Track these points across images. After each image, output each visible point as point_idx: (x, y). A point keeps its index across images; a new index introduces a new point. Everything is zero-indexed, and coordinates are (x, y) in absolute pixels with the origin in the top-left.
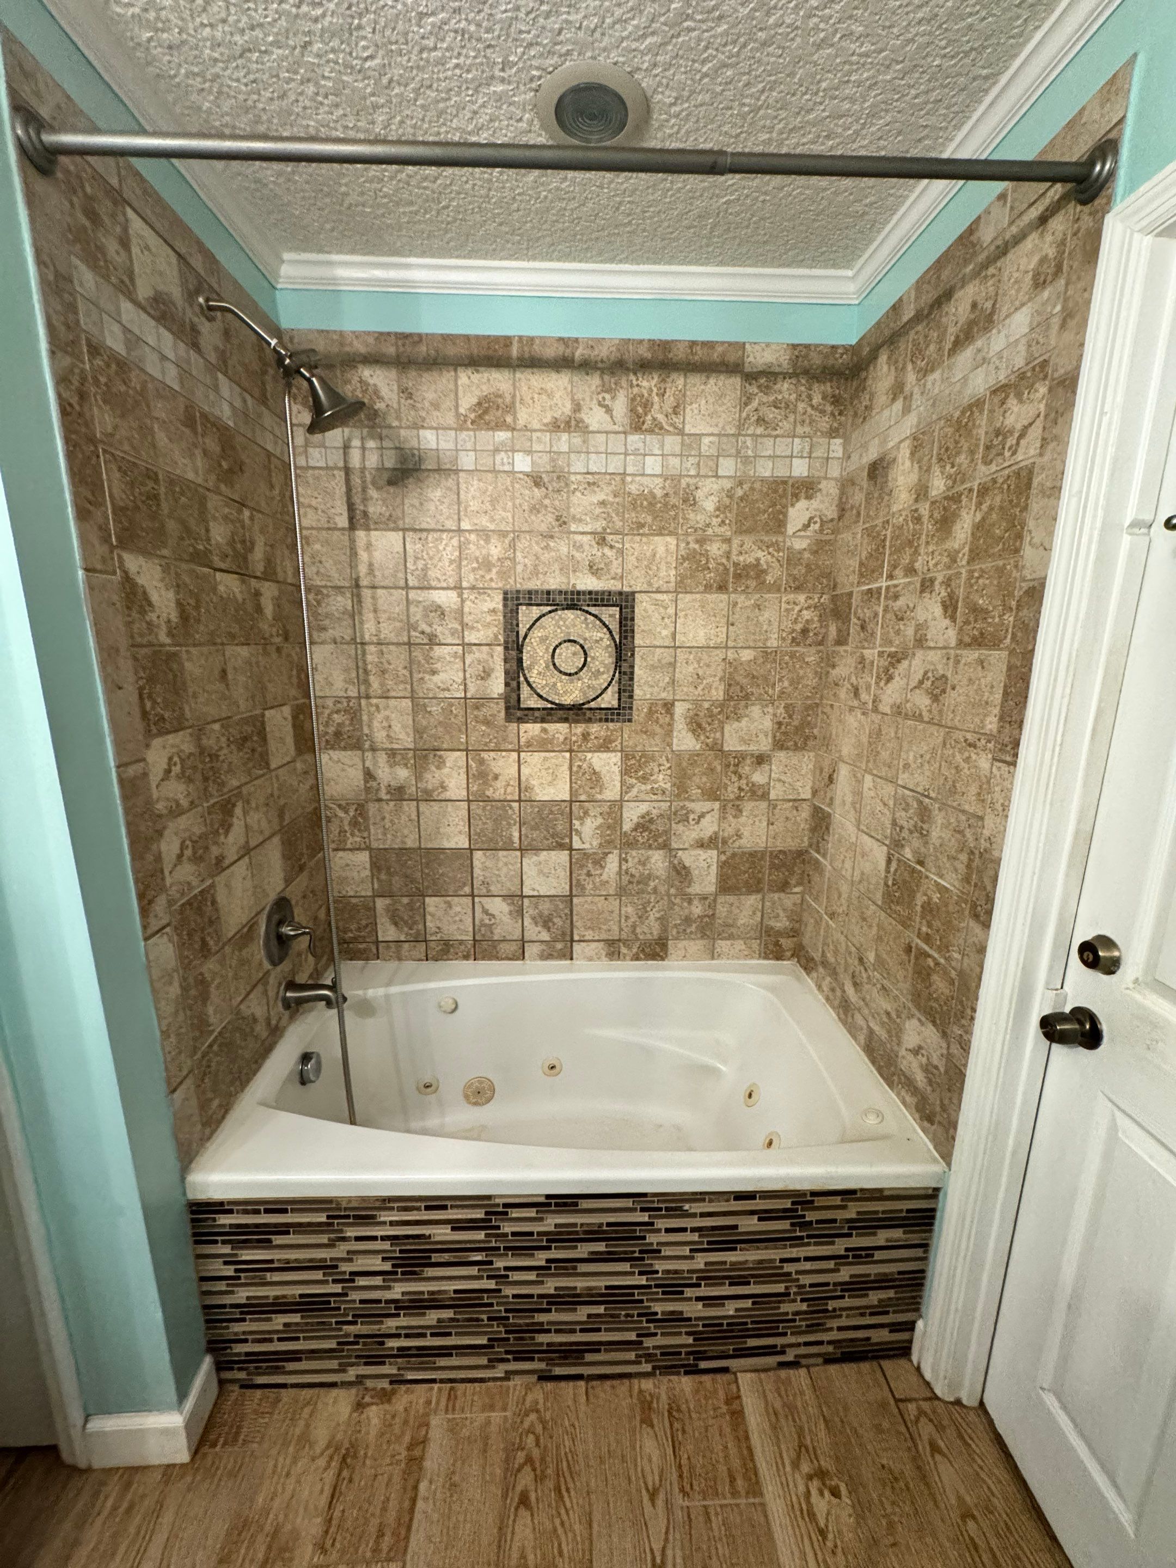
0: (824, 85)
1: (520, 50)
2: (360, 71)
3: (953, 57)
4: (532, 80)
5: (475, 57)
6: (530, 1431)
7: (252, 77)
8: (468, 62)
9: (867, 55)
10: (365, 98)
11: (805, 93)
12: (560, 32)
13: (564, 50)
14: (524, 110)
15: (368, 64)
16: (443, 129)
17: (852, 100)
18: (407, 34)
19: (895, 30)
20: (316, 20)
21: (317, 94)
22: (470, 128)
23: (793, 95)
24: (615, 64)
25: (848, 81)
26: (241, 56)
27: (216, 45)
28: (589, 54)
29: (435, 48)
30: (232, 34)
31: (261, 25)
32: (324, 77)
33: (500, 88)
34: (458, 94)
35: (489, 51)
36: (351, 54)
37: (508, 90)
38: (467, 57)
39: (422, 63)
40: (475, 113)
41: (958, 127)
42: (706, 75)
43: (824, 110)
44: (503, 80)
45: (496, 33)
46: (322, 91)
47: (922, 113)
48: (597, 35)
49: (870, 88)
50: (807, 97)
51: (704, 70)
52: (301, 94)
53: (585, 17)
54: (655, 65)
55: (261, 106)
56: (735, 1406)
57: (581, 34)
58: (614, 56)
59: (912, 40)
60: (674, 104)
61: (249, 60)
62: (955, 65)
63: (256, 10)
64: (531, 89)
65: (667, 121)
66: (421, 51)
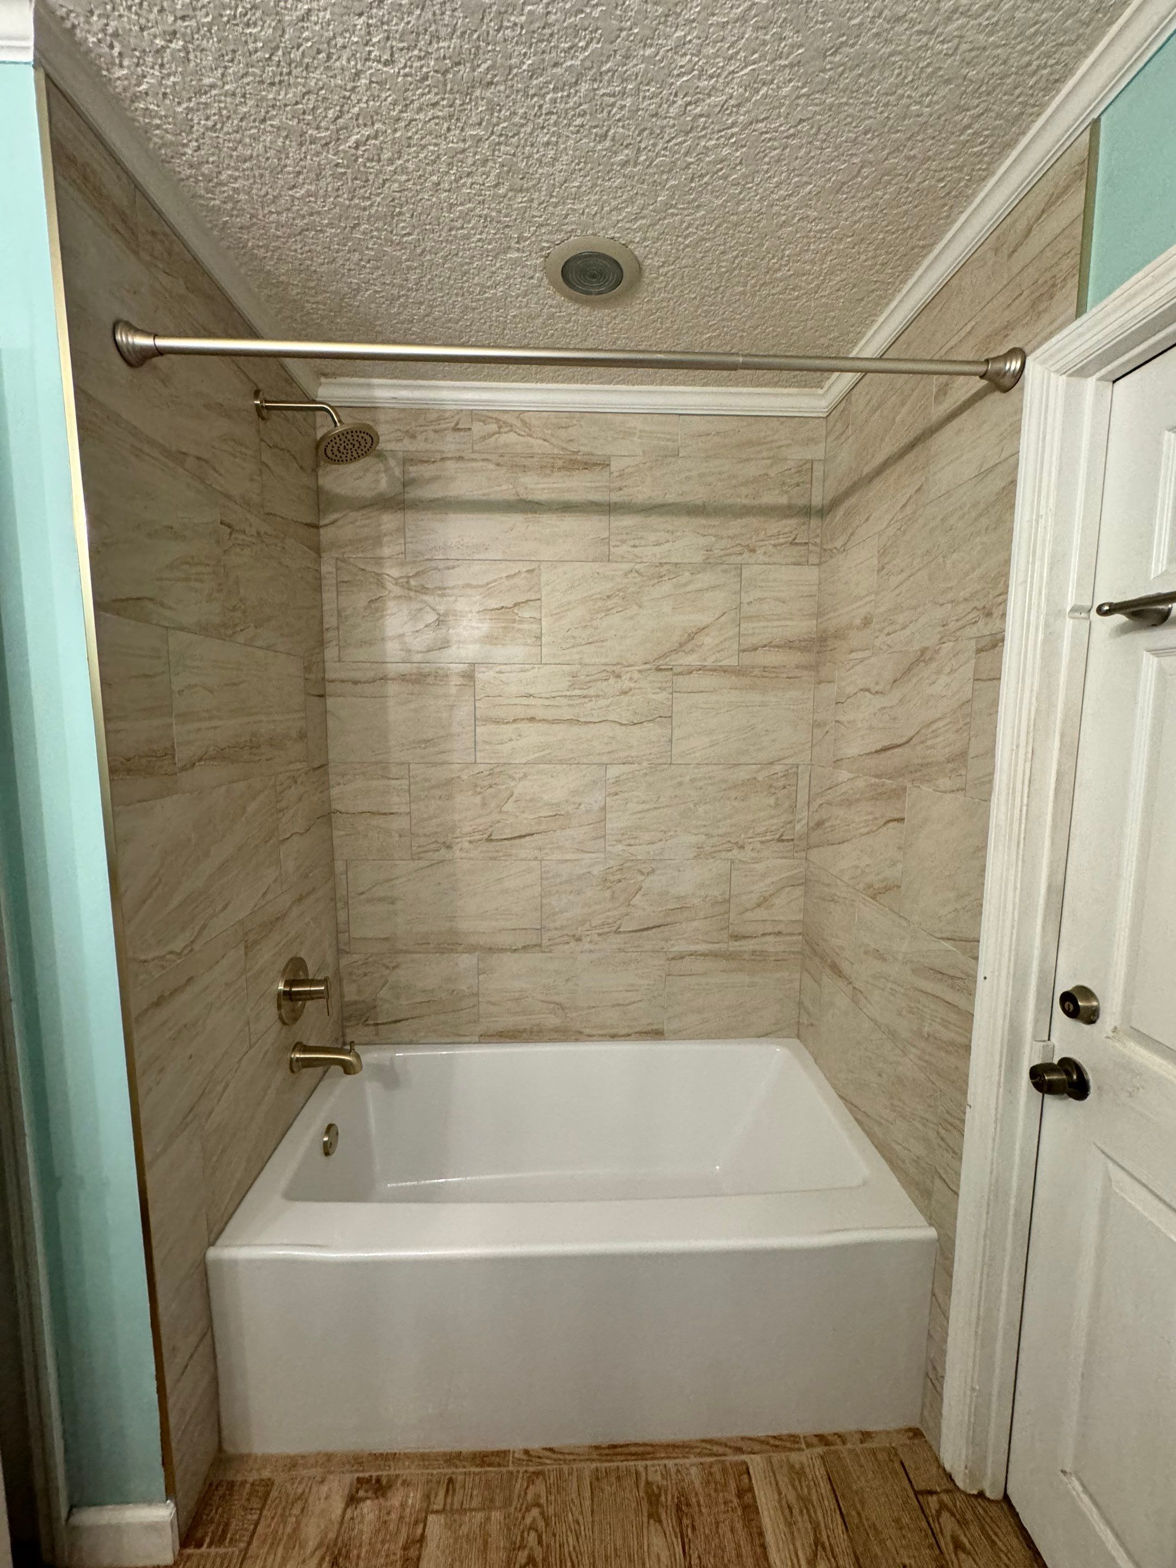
0: (787, 253)
1: (533, 229)
2: (398, 244)
3: (893, 233)
4: (542, 249)
5: (495, 234)
6: (532, 1528)
7: (307, 248)
8: (490, 237)
9: (821, 231)
10: (400, 263)
11: (773, 258)
12: (566, 216)
13: (569, 229)
14: (535, 271)
15: (405, 239)
16: (467, 285)
17: (813, 262)
18: (439, 218)
19: (844, 215)
20: (365, 209)
21: (361, 260)
22: (489, 284)
23: (762, 259)
24: (612, 238)
25: (807, 250)
26: (300, 234)
27: (279, 225)
28: (590, 232)
29: (462, 228)
30: (294, 219)
31: (319, 213)
32: (367, 248)
33: (516, 255)
34: (480, 259)
35: (507, 230)
36: (391, 232)
37: (521, 257)
38: (488, 233)
39: (450, 238)
40: (494, 273)
41: (904, 282)
42: (688, 246)
43: (789, 270)
44: (518, 250)
45: (514, 217)
46: (366, 258)
47: (872, 272)
48: (597, 218)
49: (826, 254)
50: (775, 261)
51: (687, 242)
52: (348, 260)
53: (587, 206)
54: (645, 239)
55: (313, 268)
56: (747, 1498)
57: (584, 218)
58: (611, 233)
59: (859, 221)
60: (662, 266)
61: (306, 236)
62: (897, 238)
63: (315, 202)
64: (541, 256)
65: (657, 278)
66: (450, 230)
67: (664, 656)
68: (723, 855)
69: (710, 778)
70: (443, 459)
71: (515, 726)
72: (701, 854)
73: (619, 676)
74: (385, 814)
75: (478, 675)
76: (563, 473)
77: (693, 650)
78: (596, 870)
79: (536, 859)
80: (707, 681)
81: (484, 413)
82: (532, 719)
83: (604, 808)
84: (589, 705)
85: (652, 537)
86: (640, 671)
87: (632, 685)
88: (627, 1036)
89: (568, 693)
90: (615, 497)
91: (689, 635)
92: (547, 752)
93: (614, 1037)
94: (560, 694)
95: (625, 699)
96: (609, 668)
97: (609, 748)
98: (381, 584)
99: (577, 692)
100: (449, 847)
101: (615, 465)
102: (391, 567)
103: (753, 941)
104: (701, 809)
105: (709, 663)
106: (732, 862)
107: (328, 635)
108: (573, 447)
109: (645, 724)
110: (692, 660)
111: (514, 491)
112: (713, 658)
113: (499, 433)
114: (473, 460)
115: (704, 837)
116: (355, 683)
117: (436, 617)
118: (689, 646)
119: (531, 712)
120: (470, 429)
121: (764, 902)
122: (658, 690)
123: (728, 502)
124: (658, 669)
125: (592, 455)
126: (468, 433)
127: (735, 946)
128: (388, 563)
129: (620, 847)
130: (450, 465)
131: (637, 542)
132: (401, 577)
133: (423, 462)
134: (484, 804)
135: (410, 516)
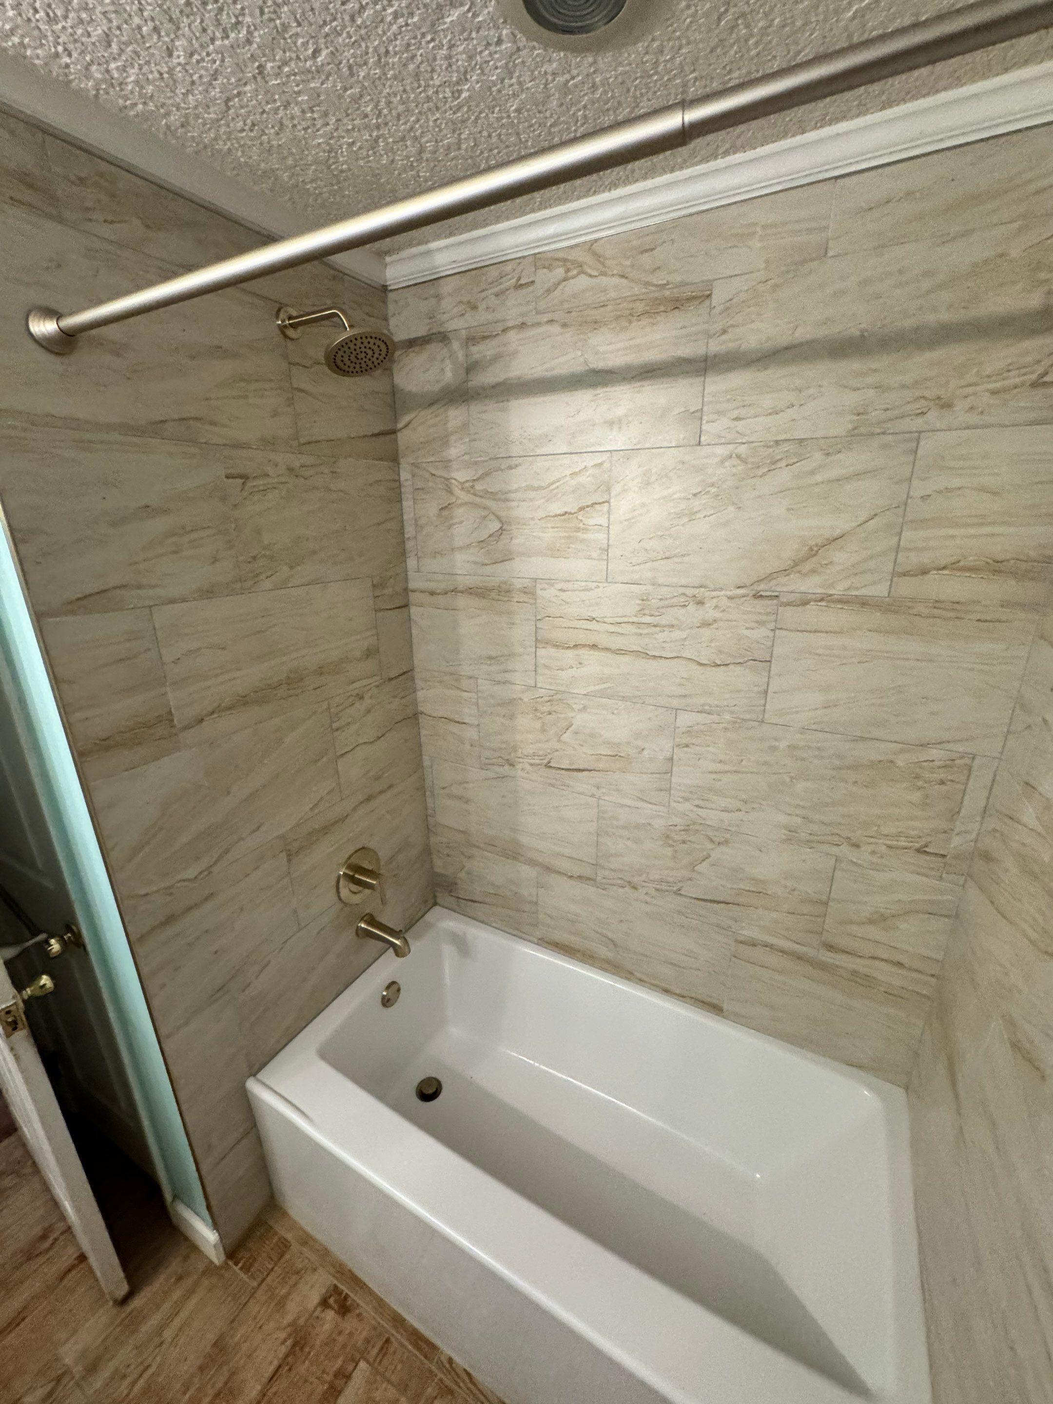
2: (318, 72)
14: (497, 28)
15: (319, 61)
16: (431, 91)
20: (249, 42)
21: (304, 112)
22: (455, 77)
26: (228, 107)
27: (204, 106)
30: (207, 92)
31: (218, 72)
32: (296, 93)
34: (419, 45)
46: (305, 107)
52: (293, 117)
55: (275, 143)
61: (235, 107)
63: (203, 60)
67: (769, 577)
68: (825, 848)
69: (818, 749)
70: (505, 331)
71: (576, 652)
72: (791, 837)
73: (701, 603)
74: (458, 722)
75: (539, 592)
76: (645, 321)
77: (813, 571)
78: (658, 823)
79: (593, 796)
80: (832, 617)
81: (549, 255)
82: (594, 647)
83: (671, 759)
84: (661, 637)
85: (767, 402)
86: (730, 598)
87: (718, 615)
88: (681, 997)
89: (635, 619)
90: (715, 347)
91: (811, 549)
92: (608, 685)
93: (666, 991)
94: (626, 620)
95: (706, 632)
96: (690, 592)
97: (682, 691)
98: (450, 491)
99: (648, 619)
100: (512, 765)
101: (719, 296)
102: (458, 470)
103: (858, 960)
104: (800, 786)
105: (837, 591)
106: (838, 860)
107: (409, 545)
108: (659, 278)
109: (731, 667)
110: (811, 585)
111: (582, 360)
112: (846, 584)
113: (565, 280)
114: (538, 324)
115: (799, 820)
116: (432, 594)
117: (500, 525)
118: (807, 567)
119: (592, 639)
120: (533, 282)
121: (880, 919)
122: (754, 625)
123: (908, 323)
124: (758, 596)
125: (687, 284)
126: (531, 288)
127: (826, 956)
128: (455, 465)
129: (687, 806)
130: (512, 335)
131: (743, 412)
132: (467, 481)
133: (484, 338)
134: (543, 730)
135: (475, 408)
